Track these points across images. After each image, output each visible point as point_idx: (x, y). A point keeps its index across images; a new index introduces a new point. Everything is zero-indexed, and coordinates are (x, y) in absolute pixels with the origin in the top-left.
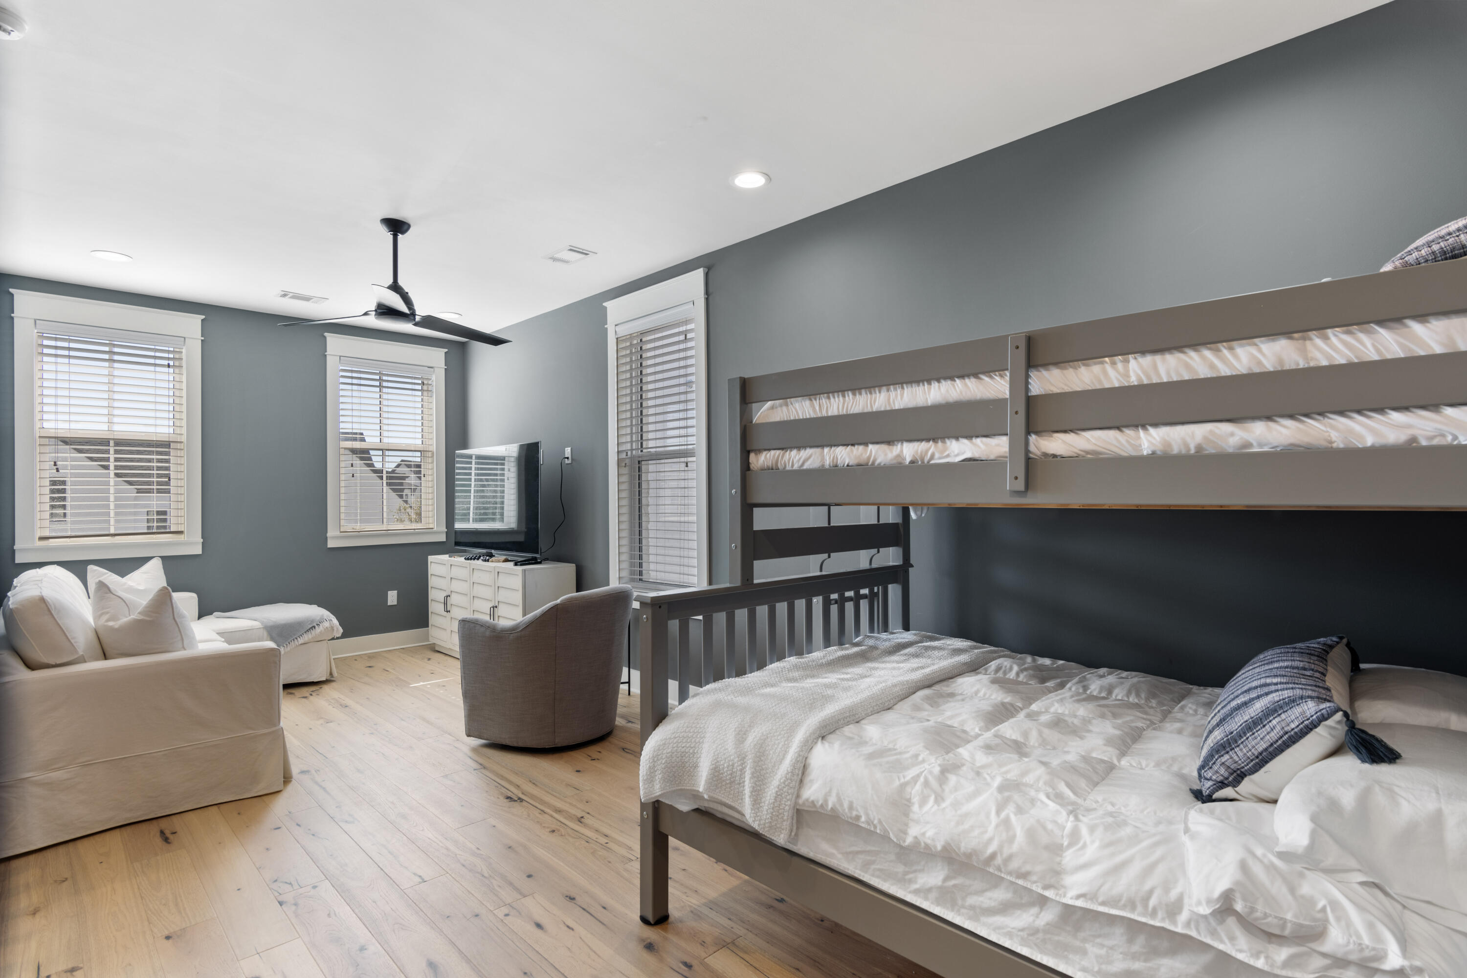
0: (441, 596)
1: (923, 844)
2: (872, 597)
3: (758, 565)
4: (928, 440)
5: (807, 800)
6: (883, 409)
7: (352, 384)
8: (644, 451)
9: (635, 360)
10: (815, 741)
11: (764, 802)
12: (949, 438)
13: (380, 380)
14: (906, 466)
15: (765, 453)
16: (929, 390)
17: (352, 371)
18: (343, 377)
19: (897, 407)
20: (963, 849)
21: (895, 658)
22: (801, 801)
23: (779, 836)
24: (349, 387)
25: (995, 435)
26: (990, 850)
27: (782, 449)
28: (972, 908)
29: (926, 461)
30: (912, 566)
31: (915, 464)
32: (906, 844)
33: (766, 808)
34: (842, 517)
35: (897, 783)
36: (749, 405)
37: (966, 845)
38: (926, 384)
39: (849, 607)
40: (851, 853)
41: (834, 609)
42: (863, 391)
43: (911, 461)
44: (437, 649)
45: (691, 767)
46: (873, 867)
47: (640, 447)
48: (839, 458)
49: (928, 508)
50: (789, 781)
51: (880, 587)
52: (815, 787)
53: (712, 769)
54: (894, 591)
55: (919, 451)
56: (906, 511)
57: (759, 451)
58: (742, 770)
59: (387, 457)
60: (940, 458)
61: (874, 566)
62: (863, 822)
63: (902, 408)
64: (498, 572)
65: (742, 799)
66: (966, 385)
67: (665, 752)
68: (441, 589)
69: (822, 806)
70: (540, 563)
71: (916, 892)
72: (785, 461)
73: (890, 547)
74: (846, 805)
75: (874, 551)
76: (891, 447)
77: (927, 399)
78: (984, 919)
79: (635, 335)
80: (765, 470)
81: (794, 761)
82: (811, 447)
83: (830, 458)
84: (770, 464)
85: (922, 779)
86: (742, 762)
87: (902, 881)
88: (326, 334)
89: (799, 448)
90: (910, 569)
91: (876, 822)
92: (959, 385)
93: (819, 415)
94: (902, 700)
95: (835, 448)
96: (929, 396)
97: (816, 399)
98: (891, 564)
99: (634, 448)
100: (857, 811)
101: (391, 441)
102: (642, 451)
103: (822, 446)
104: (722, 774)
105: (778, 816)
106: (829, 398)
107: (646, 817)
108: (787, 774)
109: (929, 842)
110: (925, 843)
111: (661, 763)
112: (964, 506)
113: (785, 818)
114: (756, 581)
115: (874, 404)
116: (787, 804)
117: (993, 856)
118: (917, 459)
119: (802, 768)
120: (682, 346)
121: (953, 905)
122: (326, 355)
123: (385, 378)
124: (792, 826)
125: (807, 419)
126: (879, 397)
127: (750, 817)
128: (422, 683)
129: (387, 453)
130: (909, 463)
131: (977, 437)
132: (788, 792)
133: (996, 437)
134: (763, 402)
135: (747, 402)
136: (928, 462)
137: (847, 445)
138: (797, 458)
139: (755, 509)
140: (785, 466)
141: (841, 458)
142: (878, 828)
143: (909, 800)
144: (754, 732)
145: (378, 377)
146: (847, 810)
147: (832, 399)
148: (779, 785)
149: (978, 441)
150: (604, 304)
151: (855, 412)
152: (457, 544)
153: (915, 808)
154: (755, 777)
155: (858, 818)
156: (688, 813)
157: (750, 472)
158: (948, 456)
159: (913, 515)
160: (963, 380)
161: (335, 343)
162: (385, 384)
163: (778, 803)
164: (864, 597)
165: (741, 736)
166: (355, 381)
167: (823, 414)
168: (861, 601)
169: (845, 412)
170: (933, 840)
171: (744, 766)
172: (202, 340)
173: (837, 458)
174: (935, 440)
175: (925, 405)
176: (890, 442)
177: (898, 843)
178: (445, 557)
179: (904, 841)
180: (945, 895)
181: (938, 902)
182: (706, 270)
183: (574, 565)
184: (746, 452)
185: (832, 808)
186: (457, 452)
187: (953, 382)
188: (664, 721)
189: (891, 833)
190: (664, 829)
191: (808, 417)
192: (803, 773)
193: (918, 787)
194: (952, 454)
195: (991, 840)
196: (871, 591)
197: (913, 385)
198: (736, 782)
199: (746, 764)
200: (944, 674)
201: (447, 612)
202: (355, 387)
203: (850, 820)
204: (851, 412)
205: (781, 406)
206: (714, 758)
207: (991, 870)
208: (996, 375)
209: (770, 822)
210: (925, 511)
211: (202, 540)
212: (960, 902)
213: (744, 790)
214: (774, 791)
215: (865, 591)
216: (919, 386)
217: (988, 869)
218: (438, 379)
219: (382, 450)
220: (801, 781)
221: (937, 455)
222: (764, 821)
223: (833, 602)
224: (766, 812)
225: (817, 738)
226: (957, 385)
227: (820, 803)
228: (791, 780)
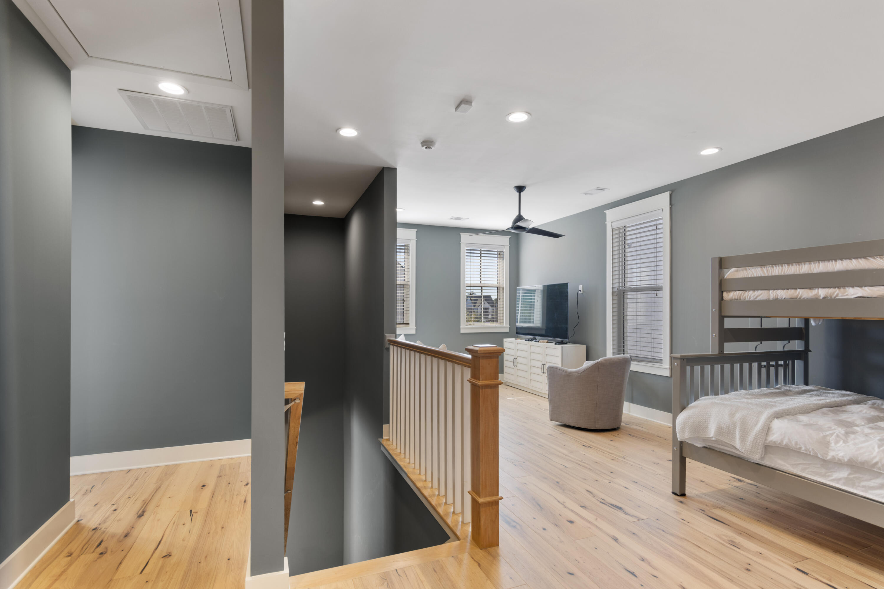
0: (512, 359)
1: (837, 459)
2: (785, 366)
3: (726, 344)
4: (835, 288)
5: (771, 441)
6: (806, 273)
7: (471, 256)
8: (626, 287)
9: (621, 241)
10: (773, 418)
11: (748, 441)
12: (848, 286)
13: (480, 253)
14: (821, 299)
15: (733, 292)
16: (836, 264)
17: (470, 250)
18: (467, 253)
19: (815, 272)
20: (859, 460)
21: (804, 395)
22: (767, 442)
23: (756, 455)
24: (469, 257)
25: (876, 286)
26: (875, 461)
27: (744, 291)
28: (864, 487)
29: (833, 297)
30: (811, 351)
31: (826, 299)
32: (828, 459)
33: (748, 443)
34: (768, 324)
35: (822, 435)
36: (723, 270)
37: (861, 459)
38: (834, 261)
39: (772, 370)
40: (795, 464)
41: (764, 370)
42: (794, 264)
43: (824, 297)
44: (507, 384)
45: (704, 428)
46: (807, 470)
47: (623, 285)
48: (779, 296)
49: (824, 320)
50: (761, 433)
51: (790, 361)
52: (775, 436)
53: (717, 428)
54: (799, 364)
55: (829, 293)
56: (807, 321)
57: (729, 291)
58: (735, 428)
59: (483, 290)
60: (842, 296)
61: (786, 349)
62: (803, 450)
63: (818, 272)
64: (546, 347)
65: (734, 441)
66: (859, 262)
67: (690, 420)
68: (511, 355)
69: (780, 443)
70: (566, 344)
71: (833, 480)
72: (745, 296)
73: (796, 340)
74: (793, 443)
75: (787, 342)
76: (811, 290)
77: (834, 268)
78: (870, 491)
79: (621, 227)
80: (733, 300)
81: (763, 425)
82: (761, 290)
83: (774, 295)
84: (736, 298)
85: (835, 434)
86: (734, 425)
87: (824, 476)
88: (461, 233)
89: (754, 290)
90: (809, 353)
91: (810, 450)
92: (855, 262)
93: (767, 275)
94: (814, 411)
95: (777, 290)
96: (836, 267)
97: (764, 268)
98: (796, 349)
99: (621, 286)
100: (800, 445)
101: (486, 282)
102: (625, 287)
103: (769, 289)
104: (723, 430)
105: (755, 447)
106: (773, 267)
107: (676, 449)
108: (760, 430)
109: (841, 458)
110: (838, 458)
111: (688, 425)
112: (852, 319)
113: (759, 448)
114: (725, 353)
115: (801, 271)
116: (760, 442)
117: (876, 463)
118: (827, 296)
119: (767, 429)
120: (654, 232)
121: (853, 486)
122: (460, 243)
123: (482, 252)
124: (763, 452)
125: (759, 277)
126: (804, 267)
127: (740, 447)
128: (511, 398)
129: (484, 288)
130: (822, 298)
131: (865, 286)
132: (761, 438)
133: (877, 286)
134: (729, 269)
135: (722, 268)
136: (834, 298)
137: (785, 289)
138: (753, 295)
139: (725, 319)
140: (745, 298)
141: (780, 295)
142: (812, 452)
143: (829, 442)
144: (739, 414)
145: (479, 252)
146: (794, 445)
147: (775, 268)
148: (755, 435)
149: (866, 288)
150: (605, 211)
151: (789, 274)
152: (517, 333)
153: (833, 444)
154: (742, 431)
155: (800, 448)
156: (700, 448)
157: (723, 301)
158: (847, 295)
159: (812, 323)
160: (857, 260)
161: (465, 237)
162: (482, 255)
163: (755, 442)
164: (781, 365)
165: (732, 415)
166: (472, 255)
167: (769, 274)
168: (779, 368)
169: (783, 274)
170: (843, 457)
171: (735, 427)
172: (416, 240)
173: (778, 295)
174: (839, 287)
175: (833, 271)
176: (810, 288)
177: (823, 458)
178: (513, 339)
179: (827, 458)
180: (847, 481)
181: (844, 484)
182: (671, 192)
183: (585, 346)
184: (721, 292)
185: (786, 445)
186: (517, 287)
187: (850, 261)
188: (685, 409)
189: (819, 455)
190: (684, 455)
191: (760, 276)
192: (768, 431)
193: (833, 437)
194: (850, 294)
195: (875, 457)
196: (785, 363)
197: (826, 262)
198: (731, 433)
199: (736, 426)
200: (838, 403)
201: (515, 366)
202: (472, 257)
203: (795, 449)
204: (787, 274)
205: (743, 270)
206: (718, 423)
207: (875, 470)
208: (878, 258)
209: (751, 450)
210: (821, 321)
211: (415, 328)
212: (857, 484)
213: (736, 437)
214: (753, 437)
215: (781, 362)
216: (829, 262)
217: (873, 469)
218: (506, 250)
219: (481, 287)
220: (767, 434)
221: (840, 295)
222: (747, 449)
223: (763, 366)
224: (748, 445)
225: (774, 418)
226: (853, 262)
227: (779, 442)
228: (762, 433)
